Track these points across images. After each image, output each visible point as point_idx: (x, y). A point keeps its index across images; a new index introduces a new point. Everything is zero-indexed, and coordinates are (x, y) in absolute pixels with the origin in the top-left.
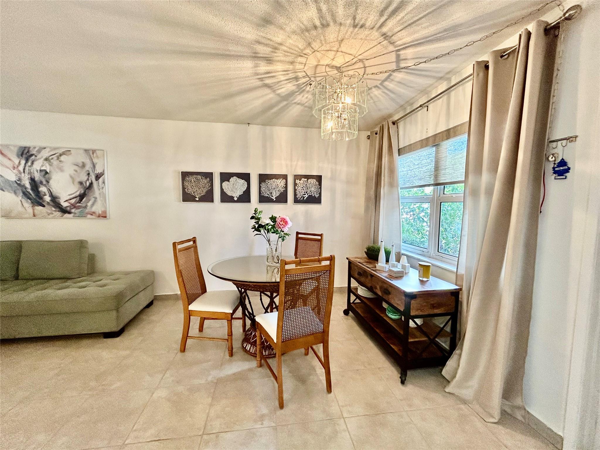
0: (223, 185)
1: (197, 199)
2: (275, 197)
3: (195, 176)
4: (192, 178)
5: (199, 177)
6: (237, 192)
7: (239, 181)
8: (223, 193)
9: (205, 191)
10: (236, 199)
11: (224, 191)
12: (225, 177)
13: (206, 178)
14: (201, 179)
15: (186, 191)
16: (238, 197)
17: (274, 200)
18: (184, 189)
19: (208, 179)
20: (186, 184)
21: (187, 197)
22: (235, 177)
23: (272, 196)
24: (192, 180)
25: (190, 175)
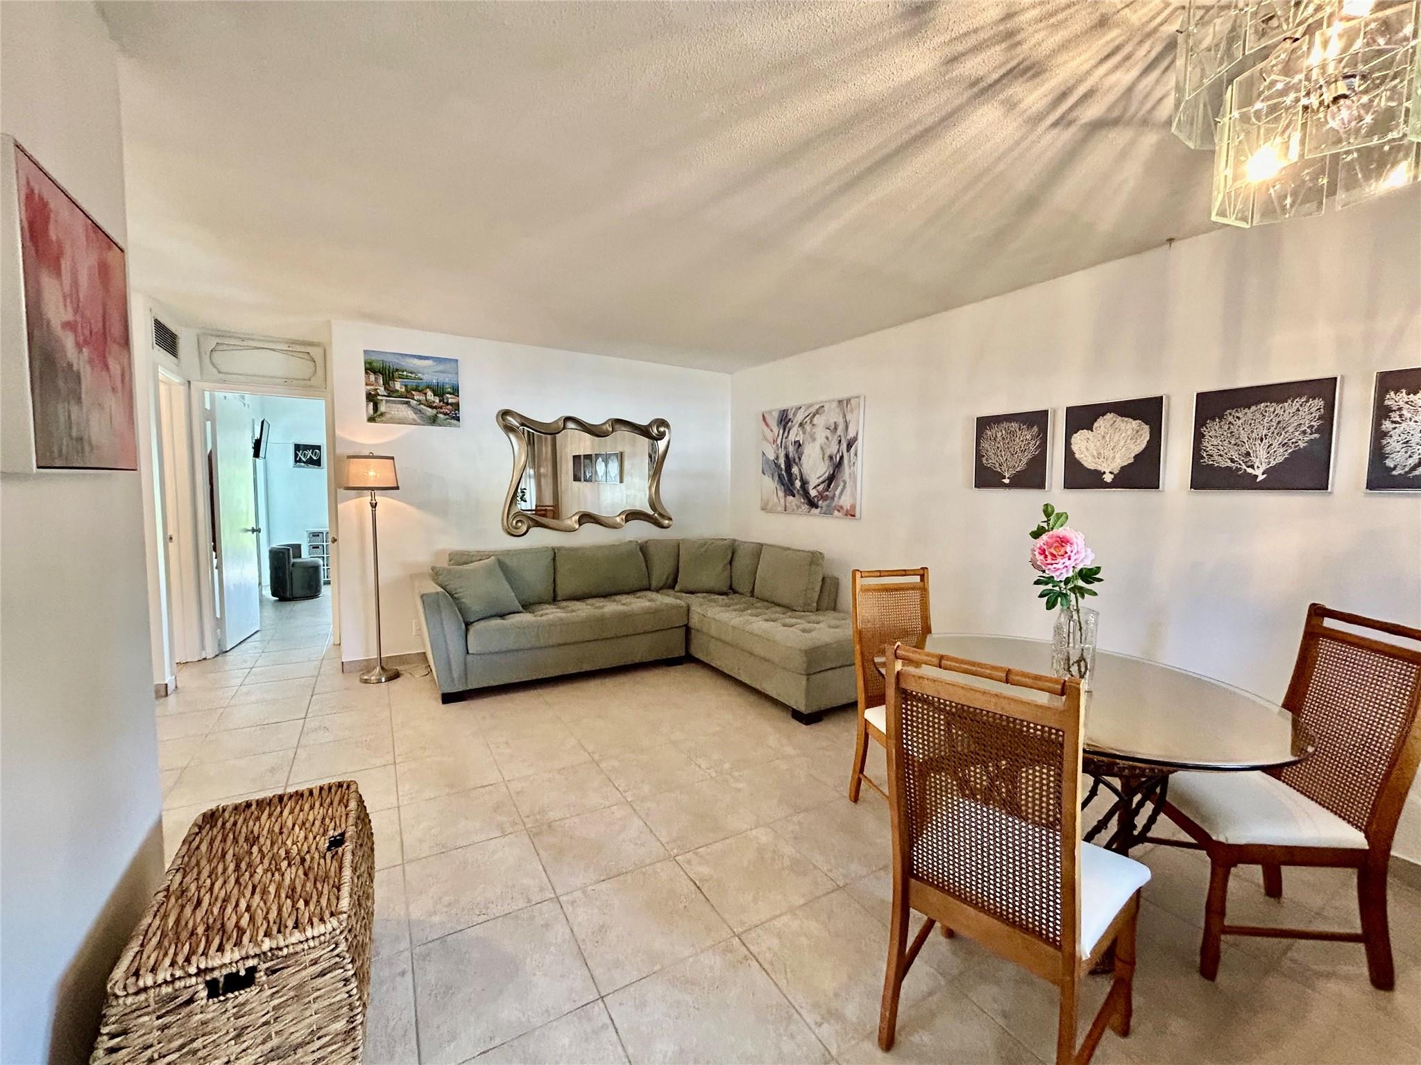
0: (1073, 440)
1: (1007, 481)
2: (1264, 467)
3: (1005, 425)
4: (998, 432)
5: (1014, 425)
6: (1114, 457)
7: (1123, 426)
8: (1071, 460)
9: (1025, 461)
10: (1108, 478)
11: (1077, 456)
12: (1082, 418)
13: (1030, 427)
14: (1017, 430)
15: (984, 462)
16: (1116, 472)
17: (1261, 478)
18: (979, 456)
19: (1035, 429)
20: (985, 445)
21: (986, 478)
22: (1109, 416)
23: (1252, 467)
24: (999, 435)
25: (994, 424)
